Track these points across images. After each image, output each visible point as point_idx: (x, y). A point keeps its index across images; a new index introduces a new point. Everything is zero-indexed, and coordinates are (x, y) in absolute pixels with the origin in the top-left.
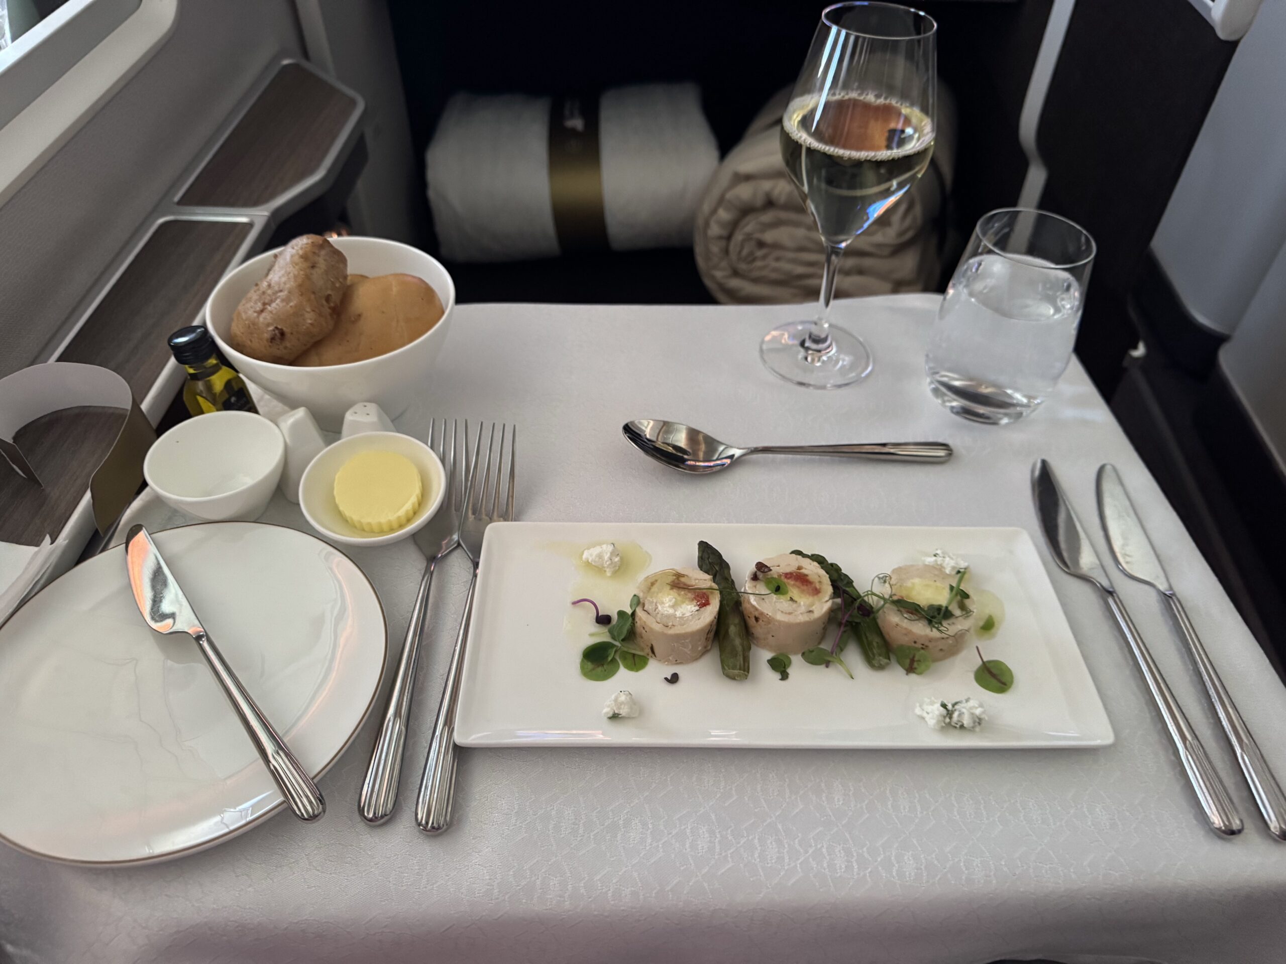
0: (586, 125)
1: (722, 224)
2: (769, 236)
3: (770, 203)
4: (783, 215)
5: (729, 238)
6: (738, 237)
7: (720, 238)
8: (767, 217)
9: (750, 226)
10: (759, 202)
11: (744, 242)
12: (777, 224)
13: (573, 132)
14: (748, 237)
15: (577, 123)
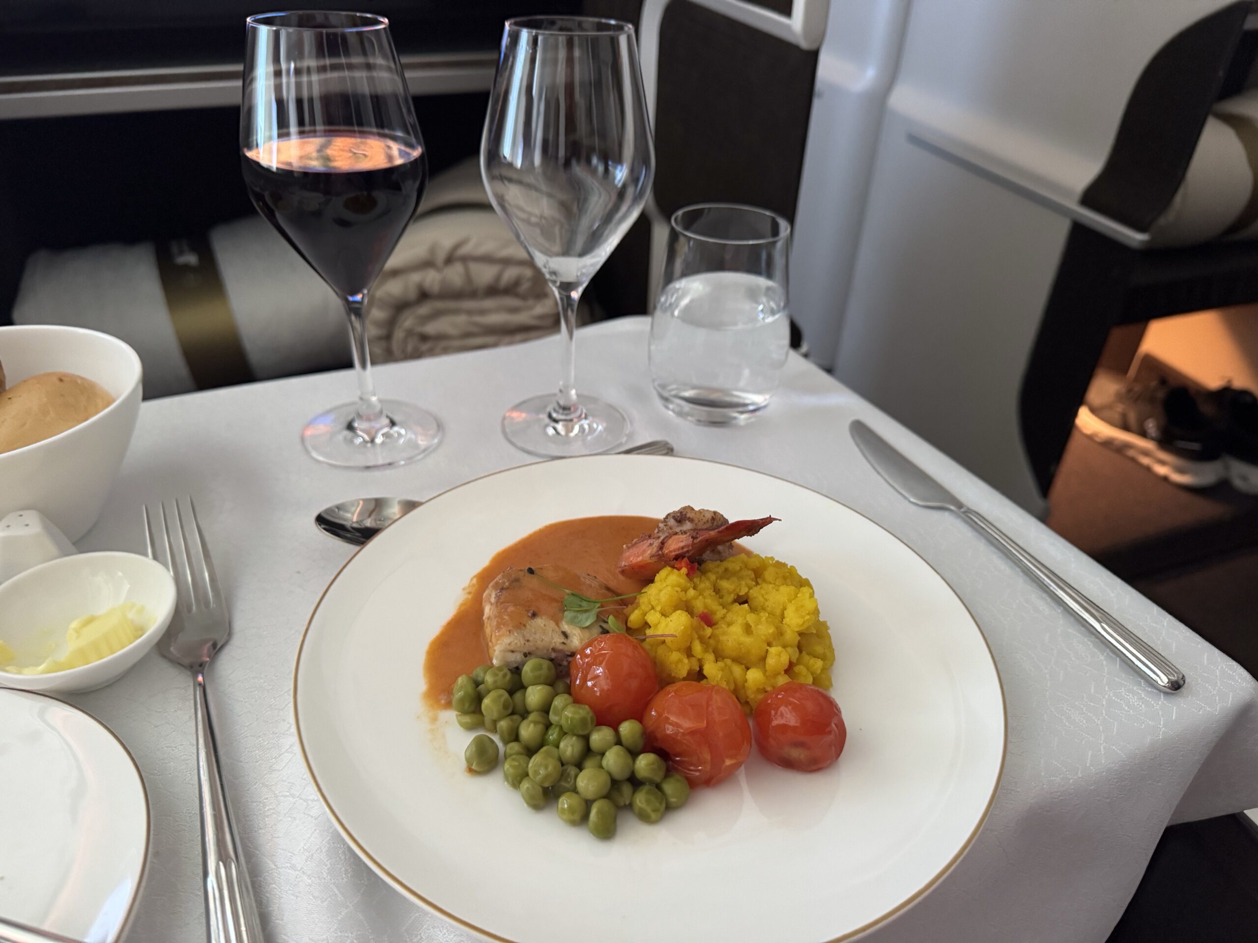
0: (201, 259)
1: (378, 324)
2: (431, 328)
3: (424, 295)
4: (439, 305)
5: (388, 337)
6: (399, 334)
7: (380, 338)
8: (424, 309)
9: (408, 321)
10: (412, 295)
11: (405, 340)
12: (436, 315)
13: (186, 267)
14: (410, 333)
15: (191, 259)
